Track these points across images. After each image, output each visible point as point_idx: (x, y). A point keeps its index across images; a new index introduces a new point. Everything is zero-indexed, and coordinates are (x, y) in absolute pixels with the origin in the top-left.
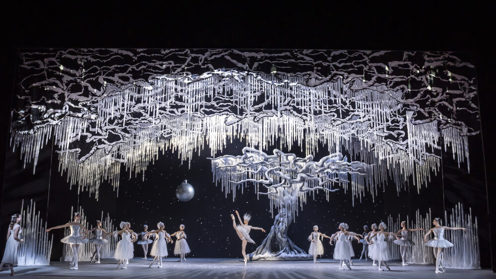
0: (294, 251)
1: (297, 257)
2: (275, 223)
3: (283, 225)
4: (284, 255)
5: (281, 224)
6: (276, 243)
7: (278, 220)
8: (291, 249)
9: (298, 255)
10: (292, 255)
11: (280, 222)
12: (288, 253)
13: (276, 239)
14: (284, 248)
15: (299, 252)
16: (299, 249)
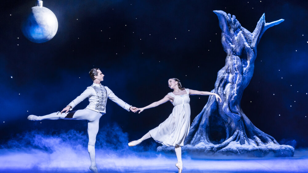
0: (254, 139)
1: (261, 150)
2: (217, 84)
3: (232, 88)
4: (234, 145)
5: (229, 85)
6: (220, 123)
7: (222, 80)
8: (249, 135)
9: (263, 146)
10: (250, 145)
11: (226, 83)
12: (242, 143)
13: (219, 115)
14: (236, 133)
15: (264, 141)
16: (263, 134)
